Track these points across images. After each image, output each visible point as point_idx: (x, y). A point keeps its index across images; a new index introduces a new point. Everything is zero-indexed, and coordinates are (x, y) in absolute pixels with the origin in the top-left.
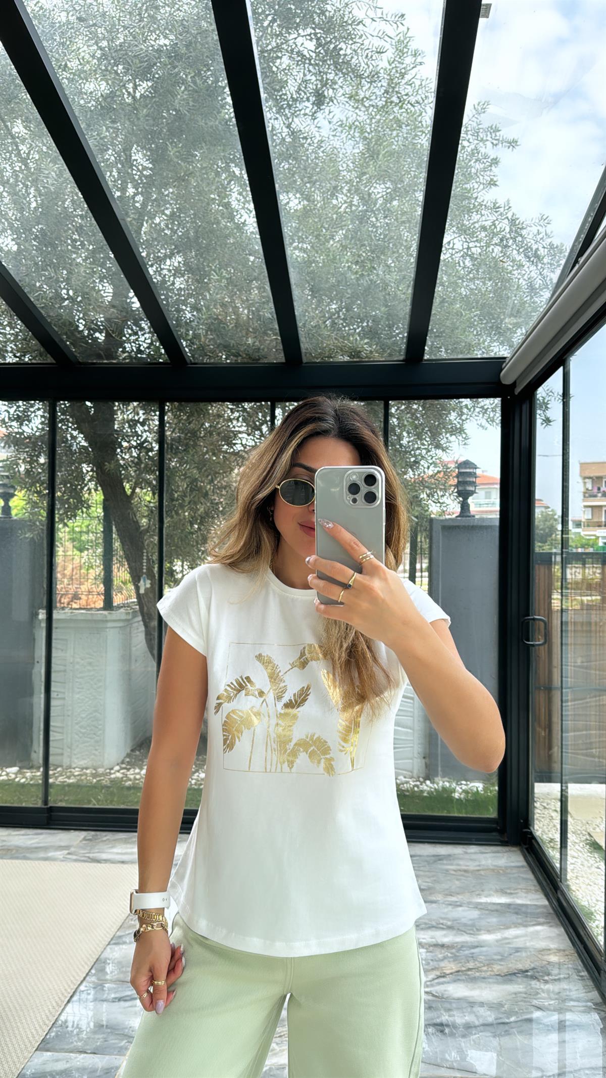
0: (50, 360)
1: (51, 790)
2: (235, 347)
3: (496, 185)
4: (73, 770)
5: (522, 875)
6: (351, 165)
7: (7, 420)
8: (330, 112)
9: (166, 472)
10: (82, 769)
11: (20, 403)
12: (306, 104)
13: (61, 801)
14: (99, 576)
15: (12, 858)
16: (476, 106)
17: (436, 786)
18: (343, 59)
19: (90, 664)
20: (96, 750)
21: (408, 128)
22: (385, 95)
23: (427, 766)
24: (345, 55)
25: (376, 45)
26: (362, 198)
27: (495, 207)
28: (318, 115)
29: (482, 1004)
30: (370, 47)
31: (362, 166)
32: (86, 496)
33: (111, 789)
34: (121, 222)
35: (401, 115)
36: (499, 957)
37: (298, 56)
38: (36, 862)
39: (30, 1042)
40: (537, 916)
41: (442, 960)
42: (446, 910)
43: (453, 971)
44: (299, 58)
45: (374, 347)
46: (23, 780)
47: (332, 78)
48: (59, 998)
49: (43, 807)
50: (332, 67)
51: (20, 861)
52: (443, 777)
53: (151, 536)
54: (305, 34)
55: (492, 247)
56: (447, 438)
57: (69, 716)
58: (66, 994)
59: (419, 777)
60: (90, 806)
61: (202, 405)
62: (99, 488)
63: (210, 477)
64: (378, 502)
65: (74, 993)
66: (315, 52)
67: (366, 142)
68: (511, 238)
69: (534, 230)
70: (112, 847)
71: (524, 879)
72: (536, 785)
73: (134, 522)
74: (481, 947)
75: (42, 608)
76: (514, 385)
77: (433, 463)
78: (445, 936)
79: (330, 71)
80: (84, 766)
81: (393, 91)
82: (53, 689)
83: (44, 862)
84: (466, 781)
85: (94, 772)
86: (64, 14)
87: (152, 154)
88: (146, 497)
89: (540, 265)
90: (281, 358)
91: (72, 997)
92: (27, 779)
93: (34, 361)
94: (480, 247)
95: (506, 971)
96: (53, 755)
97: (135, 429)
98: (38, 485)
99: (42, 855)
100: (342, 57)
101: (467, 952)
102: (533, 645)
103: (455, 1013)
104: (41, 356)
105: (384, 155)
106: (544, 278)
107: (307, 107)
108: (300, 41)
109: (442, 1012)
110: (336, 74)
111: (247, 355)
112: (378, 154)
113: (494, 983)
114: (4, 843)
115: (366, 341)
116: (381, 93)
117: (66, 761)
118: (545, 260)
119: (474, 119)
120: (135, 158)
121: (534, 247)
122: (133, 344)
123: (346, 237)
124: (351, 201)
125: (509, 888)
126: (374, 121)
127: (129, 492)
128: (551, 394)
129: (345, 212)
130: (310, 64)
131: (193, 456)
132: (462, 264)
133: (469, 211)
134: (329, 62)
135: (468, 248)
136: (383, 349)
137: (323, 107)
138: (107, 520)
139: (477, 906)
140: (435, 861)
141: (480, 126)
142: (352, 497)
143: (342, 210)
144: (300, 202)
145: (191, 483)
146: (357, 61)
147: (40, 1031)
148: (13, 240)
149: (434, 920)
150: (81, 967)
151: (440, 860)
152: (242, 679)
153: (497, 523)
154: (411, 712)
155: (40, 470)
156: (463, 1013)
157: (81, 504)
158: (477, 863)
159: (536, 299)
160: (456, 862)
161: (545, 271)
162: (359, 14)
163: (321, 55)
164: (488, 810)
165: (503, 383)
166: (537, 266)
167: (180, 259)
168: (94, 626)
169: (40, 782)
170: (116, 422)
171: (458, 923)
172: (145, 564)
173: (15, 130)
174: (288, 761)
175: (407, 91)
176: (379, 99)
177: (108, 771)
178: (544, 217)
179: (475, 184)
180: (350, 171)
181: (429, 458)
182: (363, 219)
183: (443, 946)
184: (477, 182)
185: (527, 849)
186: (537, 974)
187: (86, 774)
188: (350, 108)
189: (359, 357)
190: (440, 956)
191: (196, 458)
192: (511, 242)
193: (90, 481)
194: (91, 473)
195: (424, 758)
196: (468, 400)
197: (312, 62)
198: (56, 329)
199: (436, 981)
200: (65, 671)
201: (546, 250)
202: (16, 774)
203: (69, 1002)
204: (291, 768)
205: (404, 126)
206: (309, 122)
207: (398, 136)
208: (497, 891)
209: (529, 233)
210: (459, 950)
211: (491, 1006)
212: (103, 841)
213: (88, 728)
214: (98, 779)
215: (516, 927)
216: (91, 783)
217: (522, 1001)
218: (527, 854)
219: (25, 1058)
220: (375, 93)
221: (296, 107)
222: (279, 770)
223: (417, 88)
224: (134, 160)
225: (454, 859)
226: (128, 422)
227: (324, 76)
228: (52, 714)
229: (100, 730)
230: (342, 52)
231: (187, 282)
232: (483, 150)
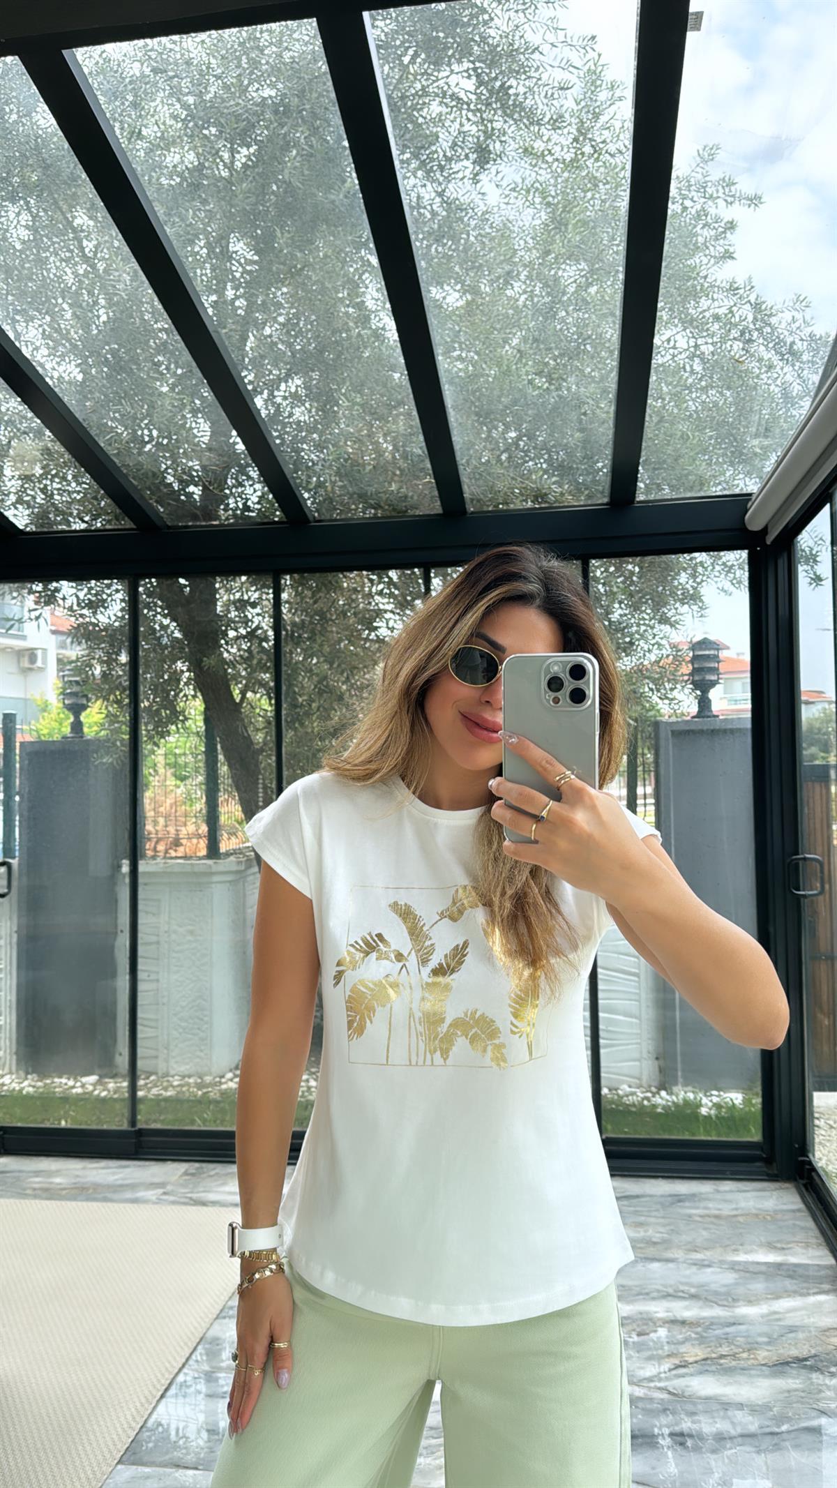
0: (127, 523)
1: (141, 1107)
2: (375, 497)
3: (733, 258)
4: (171, 1079)
5: (798, 1223)
6: (531, 241)
7: (75, 607)
8: (498, 173)
9: (284, 668)
10: (184, 1077)
11: (93, 582)
12: (466, 163)
13: (155, 1121)
14: (200, 812)
15: (88, 1199)
16: (701, 152)
17: (674, 1098)
18: (514, 100)
19: (191, 932)
20: (201, 1051)
21: (608, 186)
22: (575, 144)
23: (661, 1070)
24: (517, 95)
25: (558, 78)
26: (546, 285)
27: (733, 289)
28: (481, 177)
29: (741, 1406)
30: (551, 82)
31: (545, 241)
32: (182, 704)
33: (222, 1105)
34: (213, 335)
35: (597, 171)
36: (765, 1339)
37: (453, 100)
38: (121, 1205)
39: (110, 1452)
40: (820, 1280)
41: (683, 1343)
42: (688, 1272)
43: (698, 1358)
44: (454, 103)
45: (566, 487)
46: (104, 1094)
47: (499, 127)
48: (150, 1392)
49: (130, 1129)
50: (499, 112)
51: (99, 1204)
52: (685, 1084)
53: (269, 756)
54: (461, 69)
55: (730, 343)
56: (676, 609)
57: (164, 1004)
58: (158, 1386)
59: (650, 1086)
60: (195, 1128)
61: (330, 576)
62: (199, 694)
63: (345, 675)
64: (589, 702)
65: (170, 1384)
66: (476, 94)
67: (548, 210)
68: (756, 329)
69: (787, 316)
70: (223, 1184)
71: (802, 1228)
72: (816, 1095)
73: (244, 737)
74: (740, 1324)
75: (125, 858)
76: (765, 531)
77: (657, 643)
78: (687, 1308)
79: (496, 118)
80: (187, 1073)
81: (584, 139)
82: (140, 967)
83: (130, 1205)
84: (718, 1090)
85: (199, 1081)
86: (137, 65)
87: (257, 243)
88: (262, 703)
89: (798, 364)
90: (437, 508)
91: (166, 1390)
92: (109, 1091)
93: (108, 527)
94: (712, 344)
95: (775, 1358)
96: (143, 1058)
97: (244, 612)
98: (118, 693)
99: (129, 1195)
100: (512, 98)
101: (717, 1332)
102: (804, 896)
103: (701, 1418)
104: (117, 520)
105: (575, 225)
106: (804, 382)
107: (466, 168)
108: (453, 80)
109: (682, 1416)
110: (506, 122)
111: (389, 505)
112: (566, 225)
113: (759, 1376)
114: (78, 1180)
115: (554, 479)
116: (568, 143)
117: (162, 1067)
118: (805, 357)
119: (699, 169)
120: (235, 249)
121: (789, 340)
122: (239, 499)
123: (525, 340)
124: (532, 291)
125: (778, 1241)
126: (560, 180)
127: (238, 699)
128: (820, 542)
129: (525, 306)
130: (469, 110)
131: (321, 645)
132: (688, 368)
133: (696, 297)
134: (494, 106)
135: (696, 346)
136: (578, 489)
137: (488, 166)
138: (209, 737)
139: (733, 1267)
140: (672, 1204)
141: (707, 179)
142: (553, 695)
143: (520, 303)
144: (461, 297)
145: (320, 682)
146: (533, 102)
147: (124, 1438)
148: (77, 366)
149: (671, 1286)
150: (179, 1349)
151: (680, 1201)
152: (372, 937)
153: (749, 725)
154: (635, 993)
155: (121, 673)
156: (713, 1418)
157: (176, 716)
158: (734, 1206)
159: (794, 413)
160: (702, 1205)
161: (805, 372)
162: (534, 39)
163: (483, 97)
164: (749, 1131)
165: (750, 528)
166: (793, 365)
167: (299, 382)
168: (195, 881)
169: (126, 1095)
170: (219, 604)
171: (707, 1291)
172: (261, 795)
173: (77, 222)
174: (441, 1049)
175: (603, 138)
176: (566, 150)
177: (218, 1079)
178: (801, 298)
179: (703, 258)
180: (529, 250)
181: (650, 637)
182: (549, 313)
183: (683, 1322)
184: (706, 256)
185: (805, 1186)
186: (820, 1365)
187: (188, 1084)
188: (527, 166)
189: (546, 502)
190: (680, 1337)
191: (327, 649)
192: (755, 334)
193: (186, 684)
194: (187, 674)
195: (657, 1059)
196: (704, 554)
197: (472, 107)
198: (135, 483)
199: (674, 1372)
200: (158, 943)
201: (805, 343)
202: (94, 1085)
203: (162, 1396)
204: (445, 1060)
205: (601, 185)
206: (469, 187)
207: (593, 198)
208: (761, 1245)
209: (781, 321)
210: (708, 1328)
211: (754, 1409)
212: (211, 1176)
213: (190, 1021)
214: (205, 1090)
215: (789, 1296)
216: (195, 1096)
217: (798, 1402)
218: (806, 1194)
219: (103, 1474)
220: (561, 143)
221: (451, 168)
222: (428, 1062)
223: (617, 131)
224: (234, 252)
225: (699, 1201)
226: (234, 602)
227: (489, 125)
228: (140, 1001)
229: (206, 1023)
230: (511, 91)
231: (310, 411)
232: (712, 211)
